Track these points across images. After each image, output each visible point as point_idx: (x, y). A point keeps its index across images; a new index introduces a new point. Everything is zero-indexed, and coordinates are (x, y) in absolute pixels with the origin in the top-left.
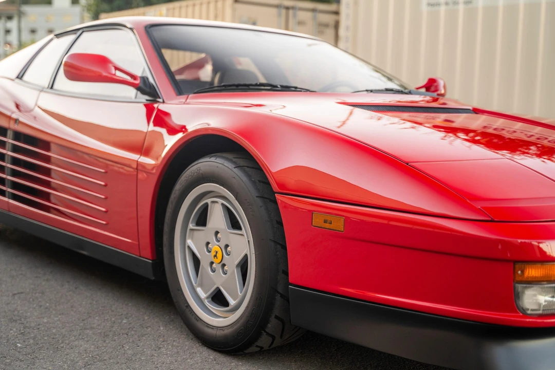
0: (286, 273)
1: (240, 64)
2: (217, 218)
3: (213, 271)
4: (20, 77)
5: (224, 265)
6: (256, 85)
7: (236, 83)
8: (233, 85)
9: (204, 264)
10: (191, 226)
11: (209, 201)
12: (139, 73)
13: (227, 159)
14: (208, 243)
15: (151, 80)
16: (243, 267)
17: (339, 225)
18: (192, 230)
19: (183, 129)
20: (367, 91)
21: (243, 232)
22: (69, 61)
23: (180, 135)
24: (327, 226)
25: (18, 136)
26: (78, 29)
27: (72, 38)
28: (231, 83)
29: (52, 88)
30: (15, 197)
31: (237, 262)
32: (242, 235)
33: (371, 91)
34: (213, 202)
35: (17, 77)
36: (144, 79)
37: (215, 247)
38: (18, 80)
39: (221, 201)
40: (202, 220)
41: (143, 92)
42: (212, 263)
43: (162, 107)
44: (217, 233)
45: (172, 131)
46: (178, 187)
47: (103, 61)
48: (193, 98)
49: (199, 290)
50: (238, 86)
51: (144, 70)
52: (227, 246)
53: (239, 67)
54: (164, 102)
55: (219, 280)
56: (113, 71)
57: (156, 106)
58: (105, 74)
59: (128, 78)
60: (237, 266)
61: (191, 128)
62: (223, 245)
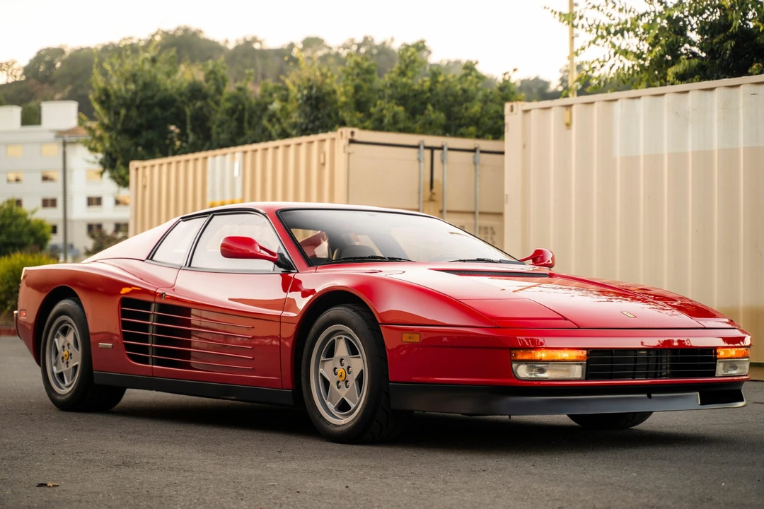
0: (387, 376)
1: (358, 240)
2: (341, 350)
3: (339, 388)
4: (150, 257)
5: (347, 381)
6: (369, 257)
7: (354, 256)
8: (351, 258)
9: (333, 384)
10: (322, 359)
11: (335, 338)
12: (275, 251)
13: (349, 307)
14: (335, 368)
15: (286, 256)
16: (360, 379)
17: (416, 339)
18: (323, 361)
19: (313, 291)
20: (460, 261)
21: (360, 355)
22: (226, 243)
23: (311, 296)
24: (411, 340)
25: (162, 307)
26: (209, 213)
27: (203, 220)
28: (349, 257)
29: (190, 266)
30: (159, 362)
31: (355, 377)
32: (359, 357)
33: (464, 261)
34: (339, 338)
35: (147, 258)
36: (281, 255)
37: (340, 370)
38: (147, 261)
39: (344, 337)
40: (330, 353)
41: (280, 265)
42: (338, 382)
43: (298, 276)
44: (342, 360)
45: (305, 294)
46: (313, 330)
47: (249, 242)
48: (320, 268)
49: (328, 403)
50: (355, 258)
51: (279, 247)
52: (349, 367)
53: (357, 244)
54: (298, 272)
55: (343, 393)
56: (258, 249)
57: (291, 275)
58: (251, 251)
59: (268, 255)
60: (356, 379)
61: (318, 290)
62: (345, 367)
